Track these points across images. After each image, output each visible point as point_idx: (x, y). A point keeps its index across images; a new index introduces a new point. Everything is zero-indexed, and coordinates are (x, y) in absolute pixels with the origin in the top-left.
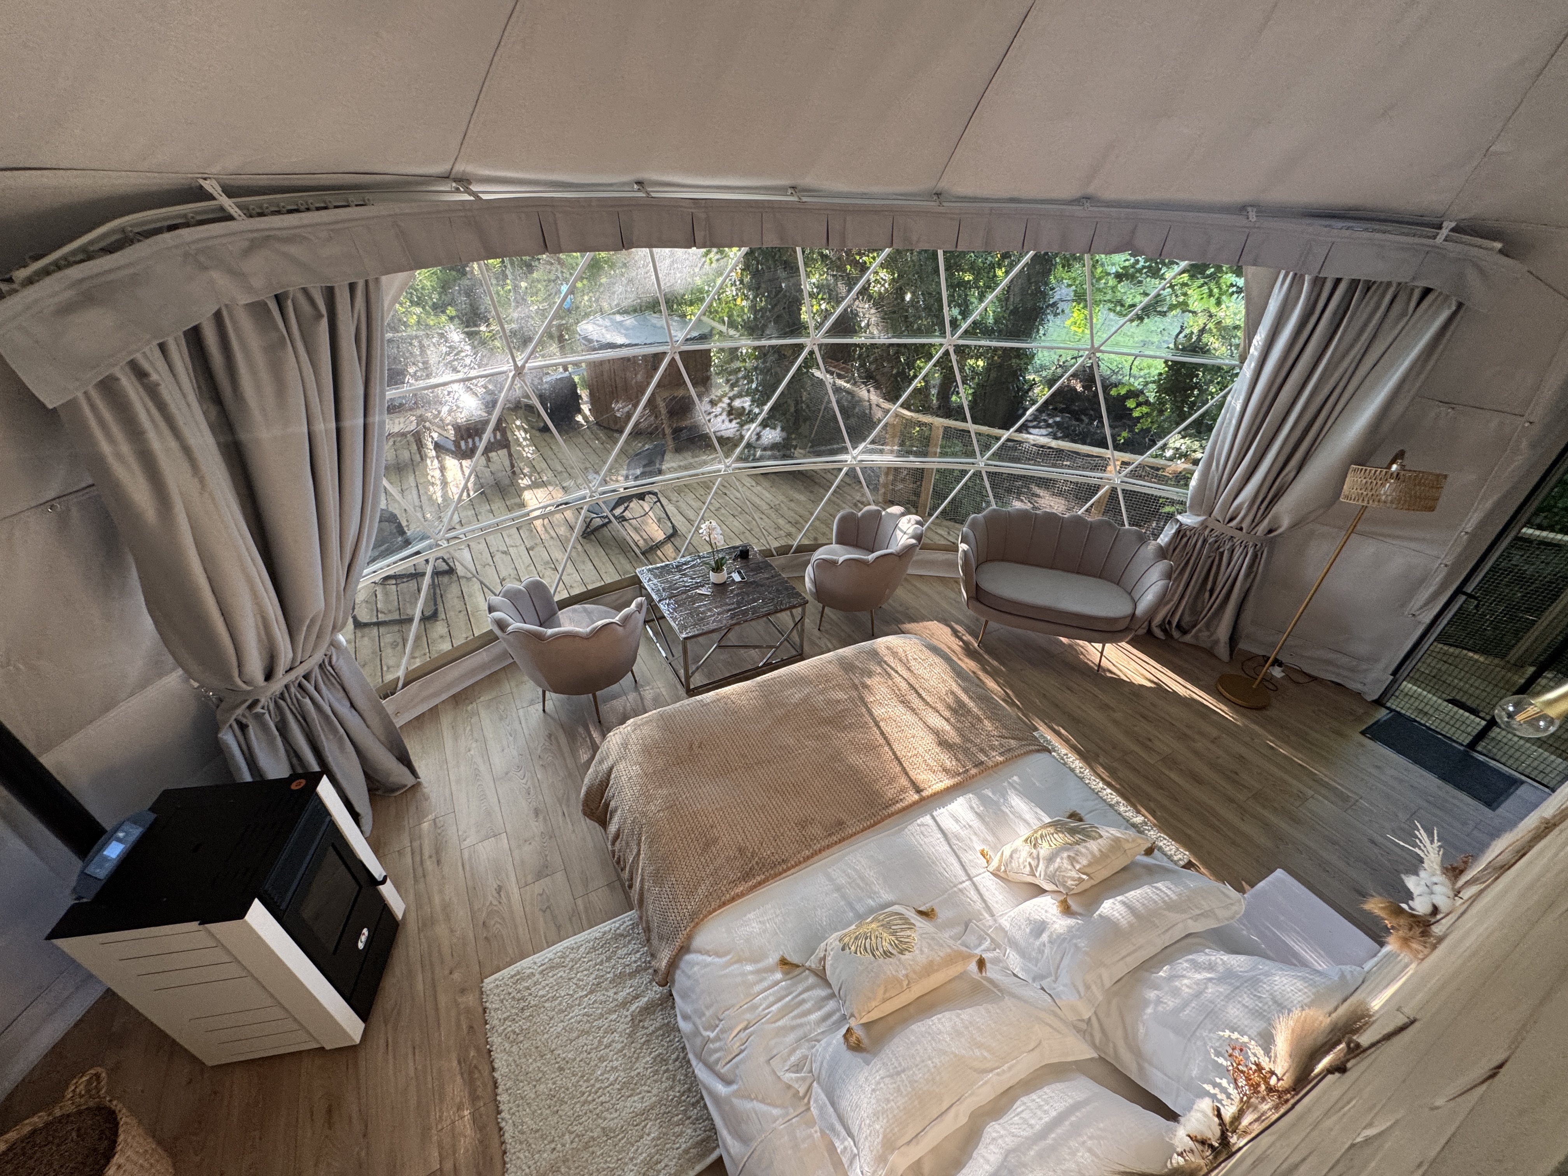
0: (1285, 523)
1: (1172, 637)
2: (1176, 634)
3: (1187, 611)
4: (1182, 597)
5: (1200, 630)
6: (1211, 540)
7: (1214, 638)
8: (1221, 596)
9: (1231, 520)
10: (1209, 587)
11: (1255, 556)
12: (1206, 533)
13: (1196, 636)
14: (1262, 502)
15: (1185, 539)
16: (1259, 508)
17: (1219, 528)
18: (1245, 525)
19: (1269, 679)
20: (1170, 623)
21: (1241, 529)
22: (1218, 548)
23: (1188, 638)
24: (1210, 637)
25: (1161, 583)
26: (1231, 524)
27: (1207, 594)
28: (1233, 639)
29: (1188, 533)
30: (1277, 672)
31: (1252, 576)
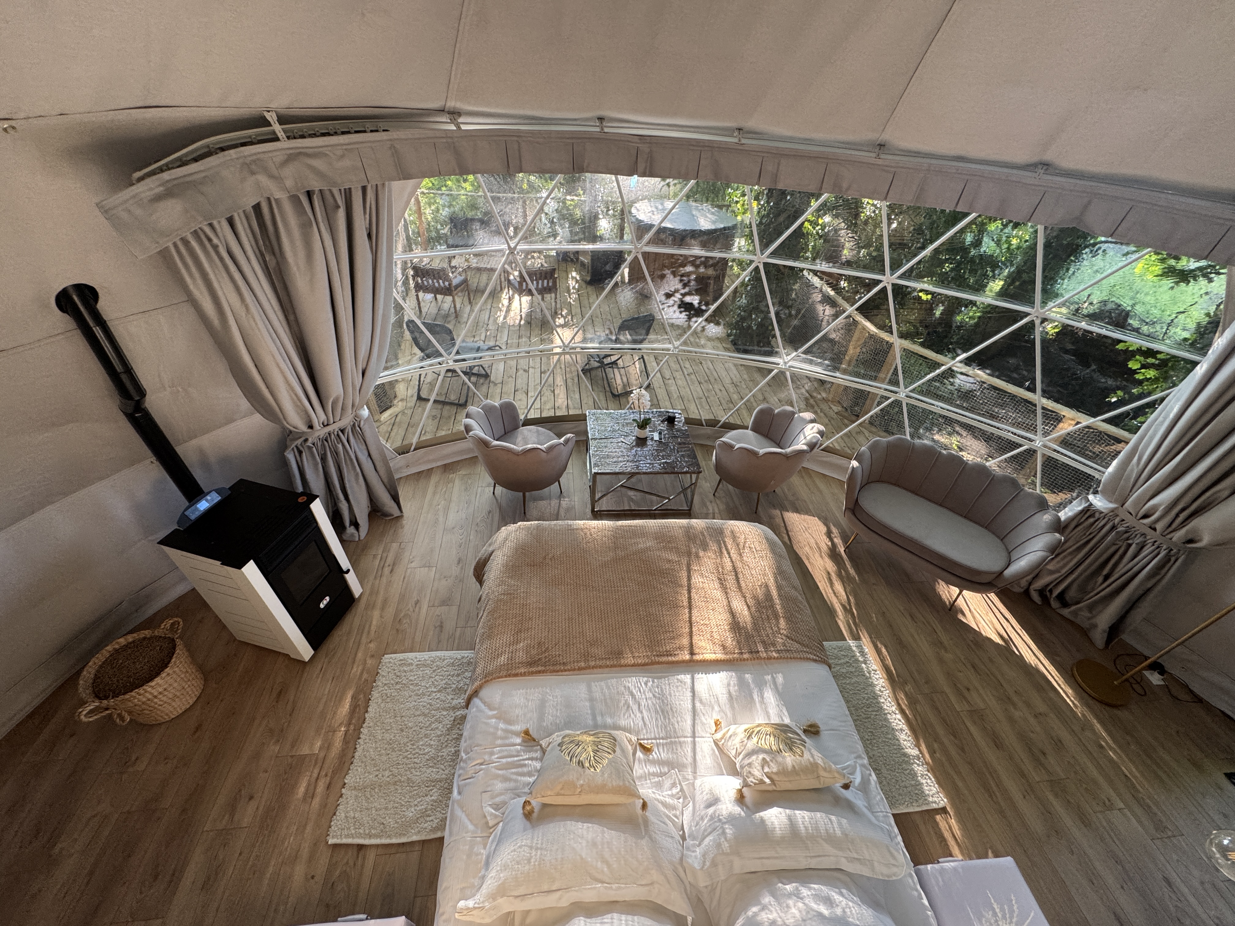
0: (1206, 540)
1: (1049, 605)
2: (1055, 604)
3: (1075, 586)
4: (1071, 572)
5: (1080, 609)
6: (1120, 529)
7: (1093, 621)
8: (1114, 585)
9: (1145, 516)
10: (1106, 571)
11: (1167, 560)
12: (1117, 520)
13: (1075, 613)
14: (1183, 510)
15: (1092, 520)
16: (1177, 515)
17: (1131, 521)
18: (1159, 526)
19: (1141, 680)
20: (1051, 591)
21: (1155, 529)
22: (1128, 539)
23: (1066, 612)
24: (1089, 619)
25: (1040, 554)
26: (1146, 521)
27: (1100, 579)
28: (1115, 630)
29: (1097, 515)
30: (1155, 679)
31: (1158, 577)
